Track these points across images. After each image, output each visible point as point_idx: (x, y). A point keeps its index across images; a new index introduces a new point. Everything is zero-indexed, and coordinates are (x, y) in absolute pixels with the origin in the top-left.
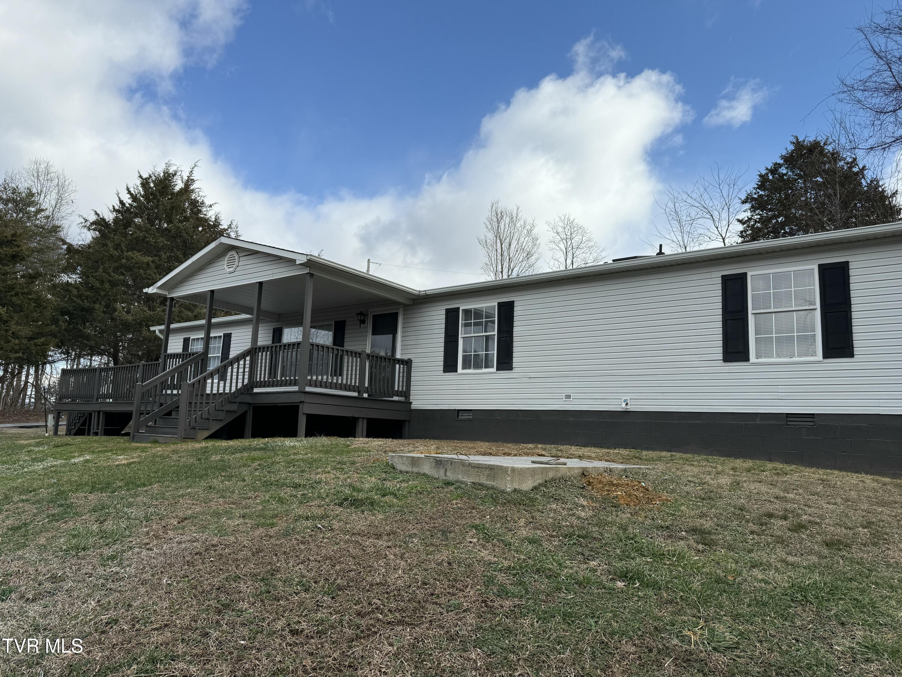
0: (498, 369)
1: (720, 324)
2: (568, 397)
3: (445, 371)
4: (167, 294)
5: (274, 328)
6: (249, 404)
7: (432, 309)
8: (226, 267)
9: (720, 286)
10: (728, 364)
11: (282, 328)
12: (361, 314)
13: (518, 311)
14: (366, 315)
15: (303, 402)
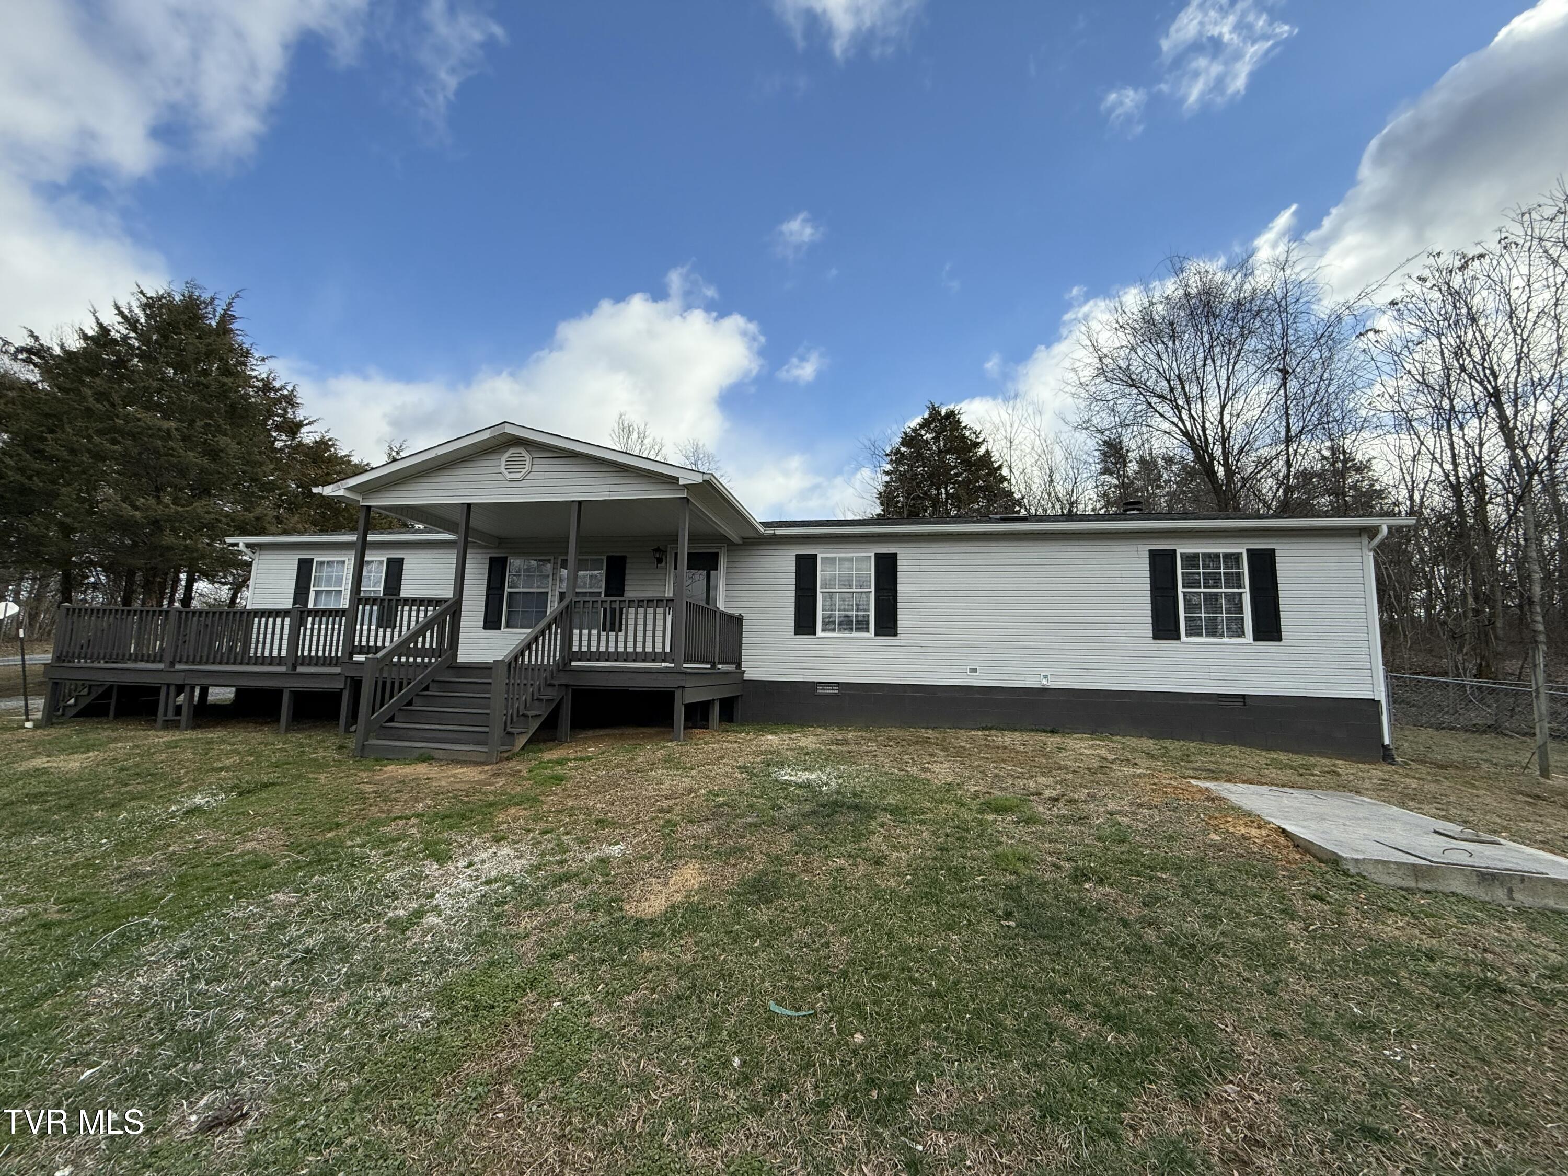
0: (876, 635)
1: (1149, 600)
2: (975, 670)
3: (796, 633)
4: (360, 499)
5: (491, 558)
6: (567, 686)
7: (776, 552)
8: (503, 469)
9: (1147, 561)
10: (1158, 641)
11: (506, 558)
12: (657, 550)
13: (903, 566)
14: (664, 552)
15: (683, 687)
